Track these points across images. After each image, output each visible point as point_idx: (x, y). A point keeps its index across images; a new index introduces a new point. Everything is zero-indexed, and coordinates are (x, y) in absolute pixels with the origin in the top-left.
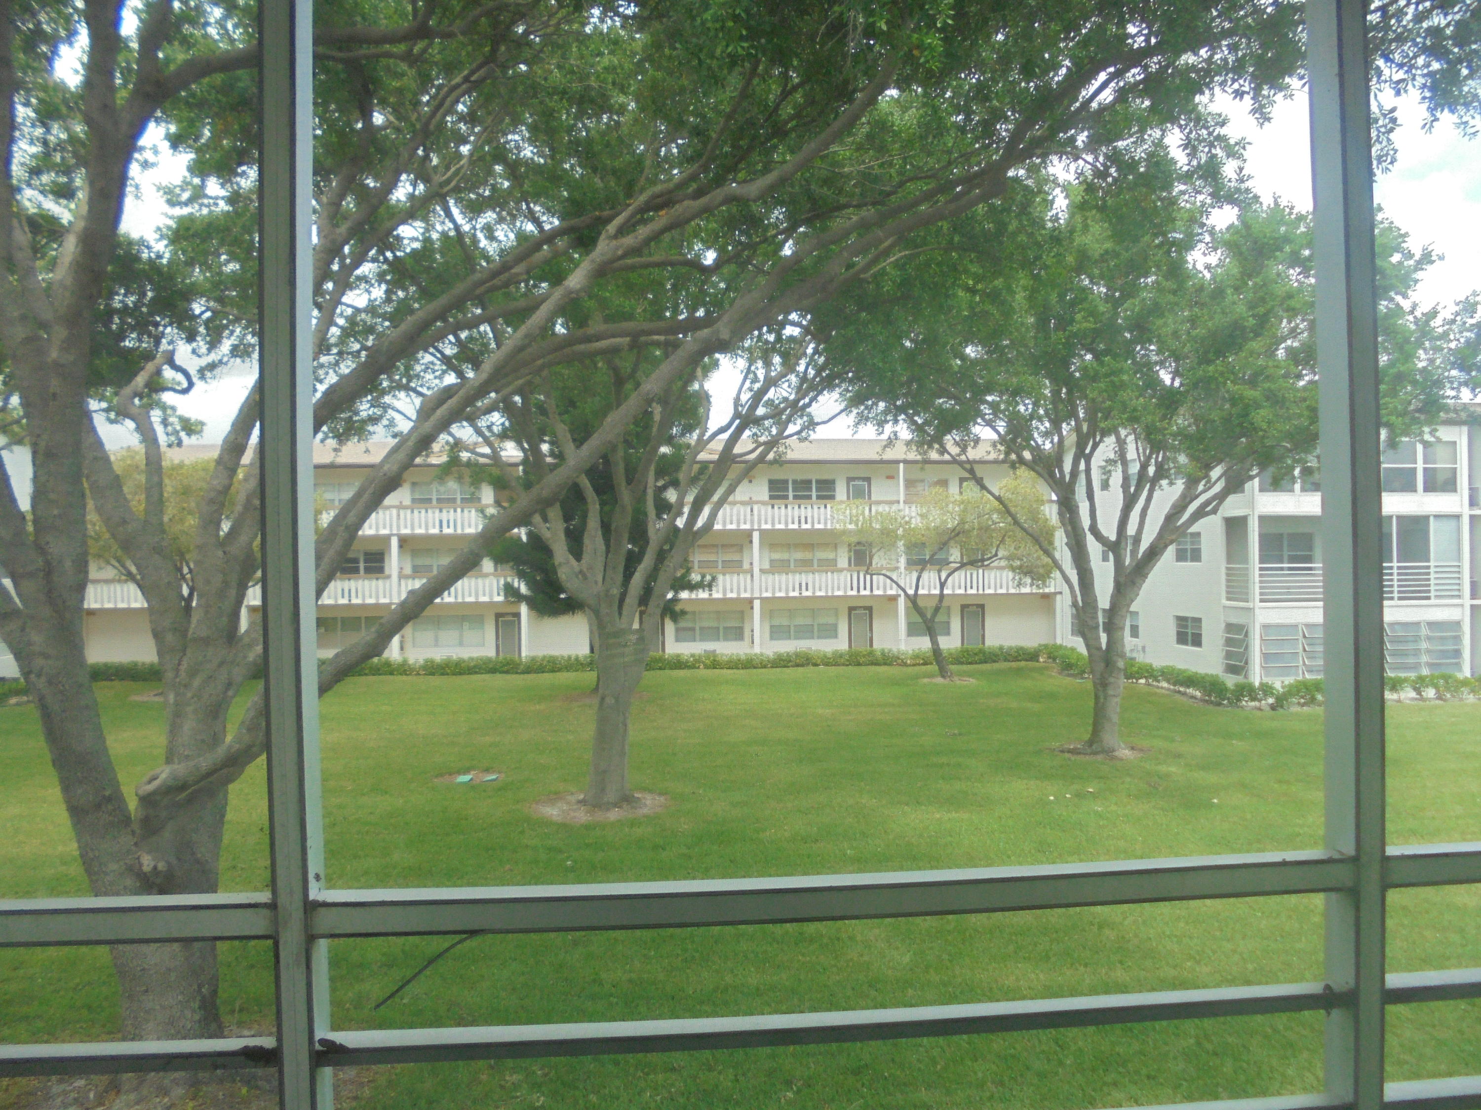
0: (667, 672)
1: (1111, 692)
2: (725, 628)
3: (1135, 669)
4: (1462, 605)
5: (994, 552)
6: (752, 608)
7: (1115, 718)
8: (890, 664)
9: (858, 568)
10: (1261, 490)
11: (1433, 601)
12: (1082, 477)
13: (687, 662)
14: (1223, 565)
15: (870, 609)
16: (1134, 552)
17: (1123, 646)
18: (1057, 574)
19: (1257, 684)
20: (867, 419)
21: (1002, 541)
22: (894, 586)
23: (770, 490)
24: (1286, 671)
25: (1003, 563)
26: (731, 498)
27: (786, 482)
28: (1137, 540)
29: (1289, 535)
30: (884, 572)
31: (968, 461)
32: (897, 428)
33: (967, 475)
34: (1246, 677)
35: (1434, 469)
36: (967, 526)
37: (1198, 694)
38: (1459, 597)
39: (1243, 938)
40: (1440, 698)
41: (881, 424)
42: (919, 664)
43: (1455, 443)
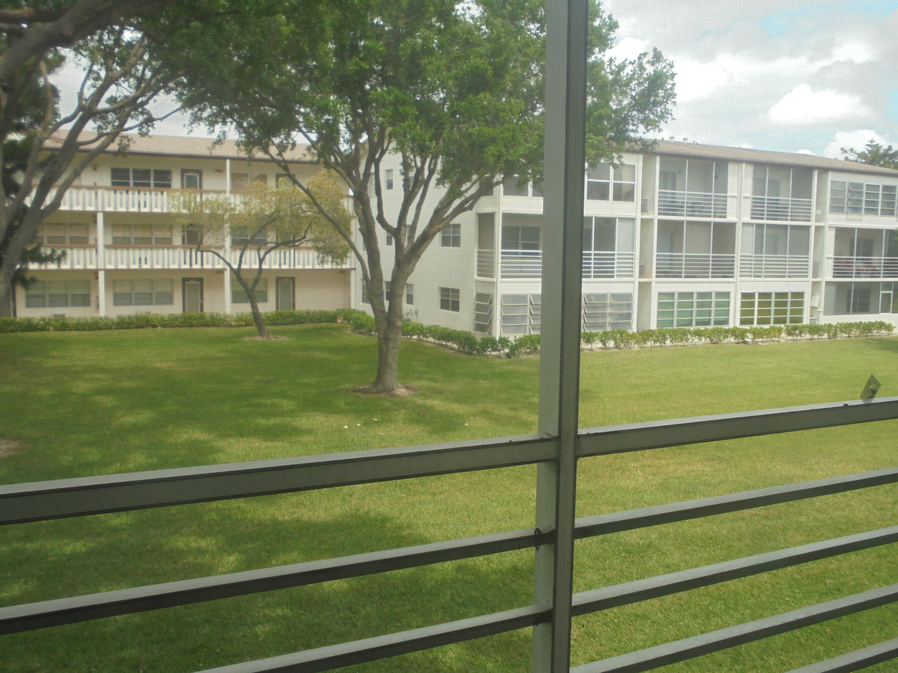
0: (19, 334)
1: (392, 345)
2: (73, 295)
3: (410, 328)
4: (634, 282)
5: (303, 235)
6: (97, 278)
7: (394, 365)
8: (218, 326)
9: (191, 246)
10: (506, 193)
11: (615, 279)
12: (373, 178)
13: (38, 325)
14: (476, 250)
15: (201, 280)
16: (411, 237)
17: (401, 309)
18: (352, 254)
19: (497, 339)
20: (200, 119)
21: (310, 226)
22: (221, 261)
23: (113, 177)
24: (518, 328)
25: (310, 244)
26: (76, 183)
27: (127, 171)
28: (413, 228)
29: (523, 228)
30: (213, 249)
31: (284, 161)
32: (226, 128)
33: (283, 172)
34: (490, 333)
35: (621, 184)
36: (282, 213)
37: (455, 346)
38: (632, 276)
39: (484, 522)
40: (617, 347)
41: (212, 124)
42: (242, 326)
43: (634, 167)
